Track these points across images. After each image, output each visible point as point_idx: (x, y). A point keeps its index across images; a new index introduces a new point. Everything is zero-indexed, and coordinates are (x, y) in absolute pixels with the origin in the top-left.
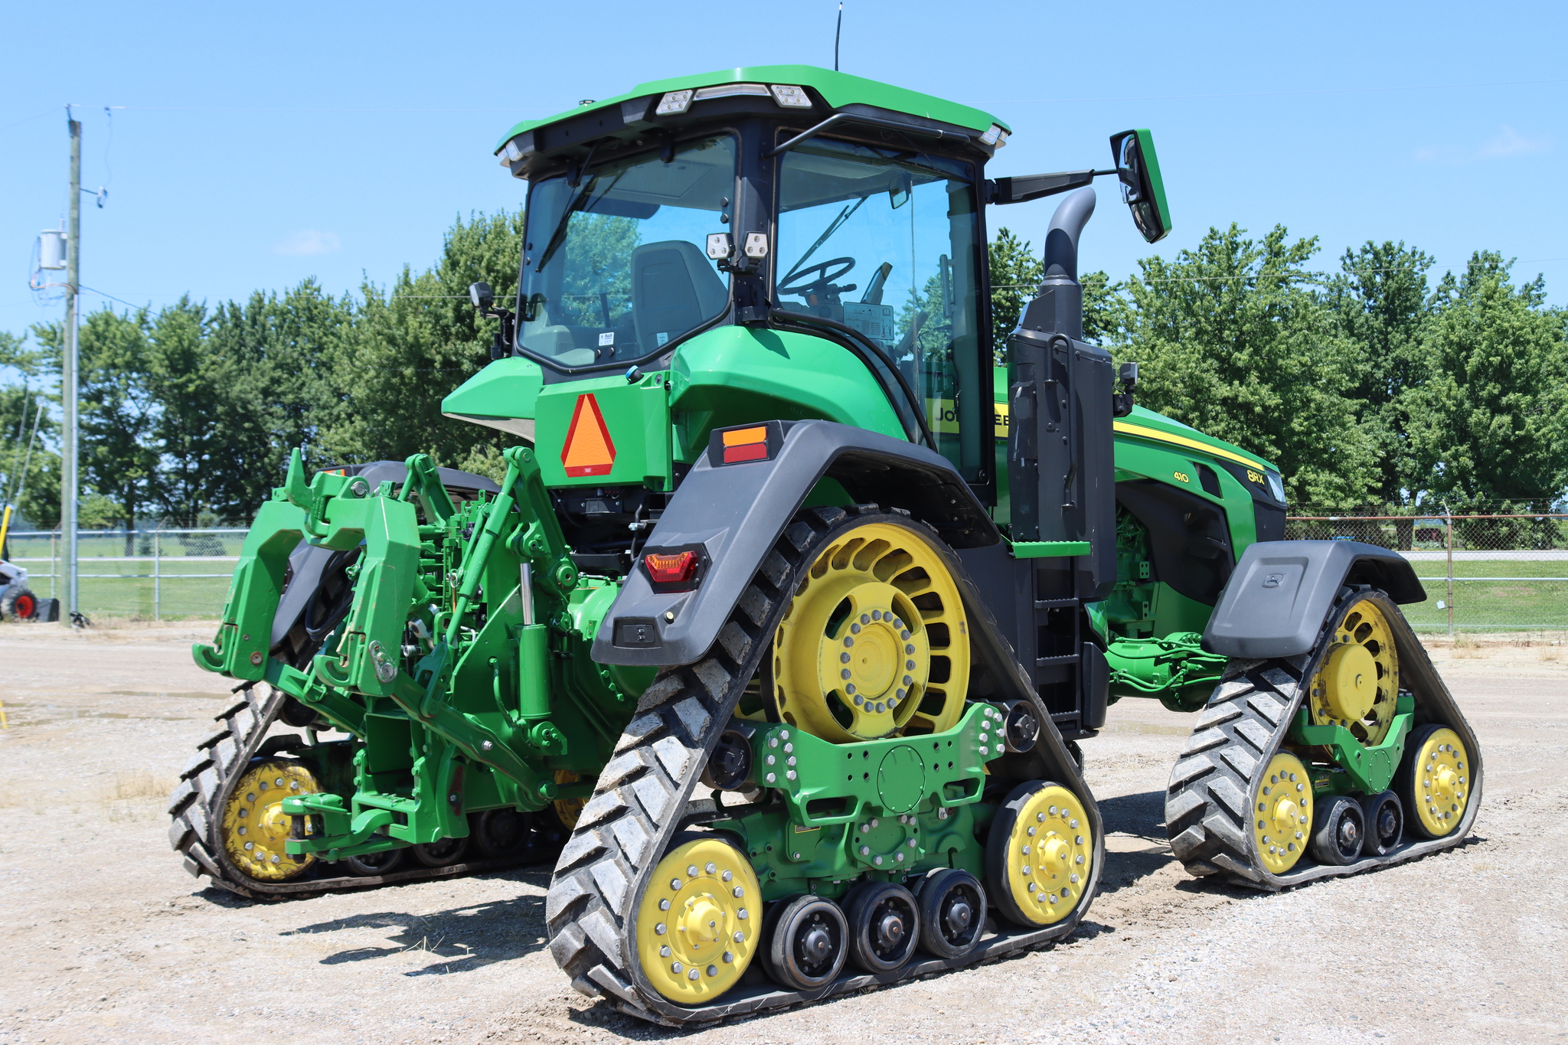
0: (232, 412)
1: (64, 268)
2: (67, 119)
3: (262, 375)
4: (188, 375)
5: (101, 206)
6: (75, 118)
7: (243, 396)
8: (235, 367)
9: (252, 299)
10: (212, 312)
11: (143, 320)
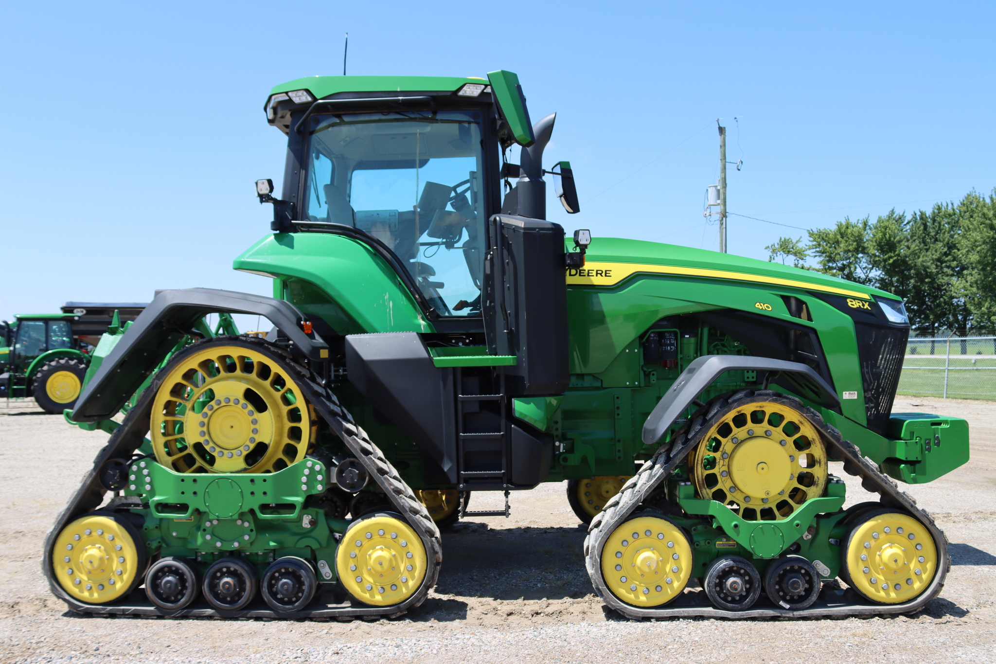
0: (918, 274)
1: (719, 204)
2: (718, 126)
3: (936, 251)
4: (890, 254)
5: (739, 170)
6: (721, 125)
7: (924, 264)
8: (917, 248)
9: (934, 208)
10: (909, 217)
11: (865, 224)
